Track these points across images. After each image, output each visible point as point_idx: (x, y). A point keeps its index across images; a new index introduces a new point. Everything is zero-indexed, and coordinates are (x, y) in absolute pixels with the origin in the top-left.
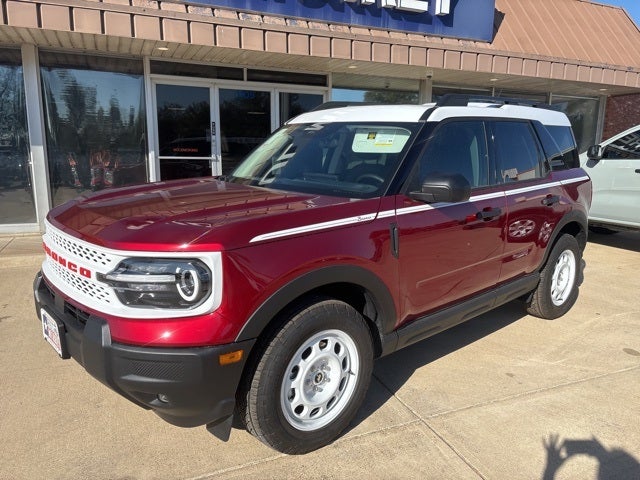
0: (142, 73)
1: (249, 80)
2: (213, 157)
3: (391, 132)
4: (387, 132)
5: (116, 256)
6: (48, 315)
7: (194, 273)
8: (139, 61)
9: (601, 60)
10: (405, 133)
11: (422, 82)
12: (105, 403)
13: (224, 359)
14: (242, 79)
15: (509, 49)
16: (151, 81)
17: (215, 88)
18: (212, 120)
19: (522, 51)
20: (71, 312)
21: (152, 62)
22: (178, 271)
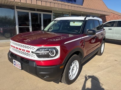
0: (14, 9)
1: (37, 11)
2: (30, 26)
3: (78, 22)
4: (77, 22)
5: (36, 48)
6: (15, 61)
7: (54, 51)
8: (14, 6)
9: (100, 10)
10: (81, 22)
11: (69, 12)
12: (25, 78)
13: (61, 67)
14: (35, 11)
15: (85, 7)
16: (16, 11)
17: (30, 12)
18: (30, 19)
19: (87, 8)
20: (22, 60)
21: (16, 7)
22: (50, 50)
